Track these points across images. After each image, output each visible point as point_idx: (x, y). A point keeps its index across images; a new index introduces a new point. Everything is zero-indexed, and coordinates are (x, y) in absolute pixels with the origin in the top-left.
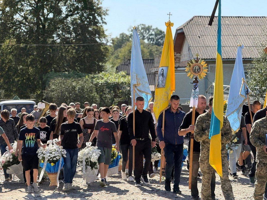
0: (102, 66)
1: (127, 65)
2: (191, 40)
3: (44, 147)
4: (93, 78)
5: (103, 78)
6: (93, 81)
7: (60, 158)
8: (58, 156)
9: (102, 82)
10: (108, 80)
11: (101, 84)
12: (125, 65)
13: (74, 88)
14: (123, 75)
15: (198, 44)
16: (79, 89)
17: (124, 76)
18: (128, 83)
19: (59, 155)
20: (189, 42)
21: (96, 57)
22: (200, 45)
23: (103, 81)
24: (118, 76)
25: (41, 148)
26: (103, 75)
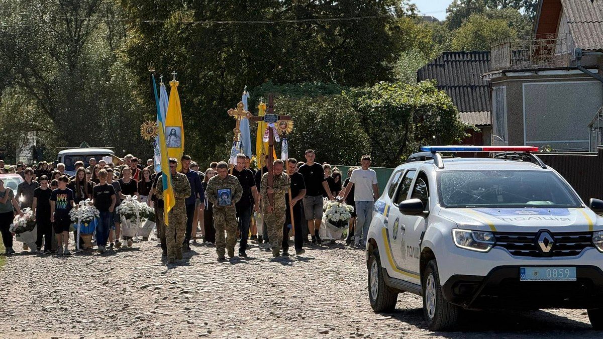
0: (387, 68)
1: (441, 66)
2: (572, 8)
3: (76, 208)
4: (359, 95)
5: (380, 96)
6: (358, 103)
7: (93, 219)
8: (91, 216)
9: (377, 103)
10: (392, 101)
11: (376, 108)
12: (436, 65)
13: (312, 117)
14: (428, 88)
15: (588, 17)
16: (323, 120)
17: (428, 91)
18: (438, 106)
19: (93, 215)
20: (568, 11)
21: (372, 48)
22: (592, 18)
23: (380, 102)
24: (415, 91)
25: (74, 209)
26: (382, 89)
